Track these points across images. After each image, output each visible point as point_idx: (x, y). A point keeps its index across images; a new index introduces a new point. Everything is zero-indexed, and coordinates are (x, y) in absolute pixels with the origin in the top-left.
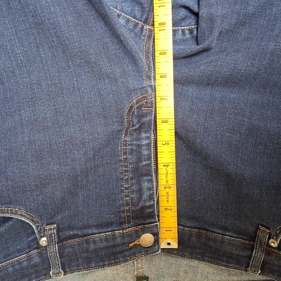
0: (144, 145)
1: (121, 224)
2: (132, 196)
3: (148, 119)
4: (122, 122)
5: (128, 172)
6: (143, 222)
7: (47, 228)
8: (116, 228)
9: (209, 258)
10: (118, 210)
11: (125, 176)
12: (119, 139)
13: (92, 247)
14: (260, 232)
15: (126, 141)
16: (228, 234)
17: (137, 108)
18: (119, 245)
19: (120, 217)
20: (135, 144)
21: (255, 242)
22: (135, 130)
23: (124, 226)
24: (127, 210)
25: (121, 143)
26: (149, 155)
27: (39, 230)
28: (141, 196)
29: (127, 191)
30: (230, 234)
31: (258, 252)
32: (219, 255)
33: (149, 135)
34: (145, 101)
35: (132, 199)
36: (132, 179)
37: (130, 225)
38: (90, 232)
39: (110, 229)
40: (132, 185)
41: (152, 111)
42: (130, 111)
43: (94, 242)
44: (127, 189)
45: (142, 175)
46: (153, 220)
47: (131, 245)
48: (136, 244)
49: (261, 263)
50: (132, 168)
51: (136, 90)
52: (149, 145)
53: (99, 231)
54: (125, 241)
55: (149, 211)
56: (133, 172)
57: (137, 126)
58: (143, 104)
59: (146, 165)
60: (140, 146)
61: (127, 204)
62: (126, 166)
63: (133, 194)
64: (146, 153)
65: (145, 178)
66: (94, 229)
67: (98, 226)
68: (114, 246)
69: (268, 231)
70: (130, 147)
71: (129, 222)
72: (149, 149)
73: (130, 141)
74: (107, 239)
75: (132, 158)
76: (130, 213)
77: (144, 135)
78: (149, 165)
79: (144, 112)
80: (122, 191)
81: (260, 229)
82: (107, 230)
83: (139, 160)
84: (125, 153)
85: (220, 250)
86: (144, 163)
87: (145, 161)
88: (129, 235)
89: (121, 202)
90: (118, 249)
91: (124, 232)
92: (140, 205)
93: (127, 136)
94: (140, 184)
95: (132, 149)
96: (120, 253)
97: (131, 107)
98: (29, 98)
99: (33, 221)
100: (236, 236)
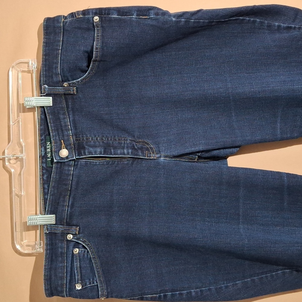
0: (124, 151)
1: (76, 135)
2: (92, 142)
3: (140, 154)
4: (139, 138)
5: (107, 140)
6: (76, 149)
7: (74, 88)
8: (73, 132)
9: (52, 199)
10: (84, 133)
11: (105, 138)
12: (128, 136)
13: (62, 117)
14: (75, 228)
15: (127, 140)
16: (69, 209)
17: (147, 148)
18: (63, 133)
19: (80, 135)
20: (125, 146)
21: (67, 226)
22: (134, 146)
23: (74, 137)
24: (83, 139)
25: (126, 137)
26: (117, 154)
27: (75, 83)
28: (92, 147)
29: (95, 139)
30: (69, 210)
31: (62, 228)
32: (54, 205)
33: (130, 154)
34: (152, 153)
35: (90, 142)
36: (103, 142)
37: (74, 140)
38: (71, 116)
39: (72, 128)
40: (99, 142)
41: (145, 157)
42: (146, 143)
43: (64, 118)
44: (97, 139)
45: (105, 149)
46: (77, 155)
47: (62, 141)
48: (62, 144)
49: (54, 232)
50: (110, 143)
51: (159, 148)
52: (124, 154)
53: (71, 122)
54: (65, 137)
55: (82, 152)
56: (107, 143)
57: (136, 147)
58: (149, 152)
59: (111, 151)
60: (123, 148)
61: (87, 139)
62: (111, 140)
63: (93, 142)
64: (119, 152)
65: (103, 150)
66: (72, 118)
67: (74, 121)
68: (62, 131)
69: (77, 232)
70: (123, 143)
71: (77, 140)
72: (121, 154)
73: (127, 143)
74: (66, 126)
75: (116, 143)
76: (82, 141)
77: (130, 151)
78: (111, 154)
79: (145, 152)
80: (95, 136)
81: (77, 228)
82: (72, 126)
83: (115, 148)
84: (119, 140)
85: (58, 205)
86: (112, 151)
87: (114, 151)
88: (68, 140)
89: (88, 135)
90: (60, 132)
91: (71, 137)
92: (86, 147)
93: (130, 141)
94: (99, 147)
95: (122, 144)
96: (58, 134)
97: (148, 144)
98: (161, 82)
99: (83, 79)
100: (68, 214)
